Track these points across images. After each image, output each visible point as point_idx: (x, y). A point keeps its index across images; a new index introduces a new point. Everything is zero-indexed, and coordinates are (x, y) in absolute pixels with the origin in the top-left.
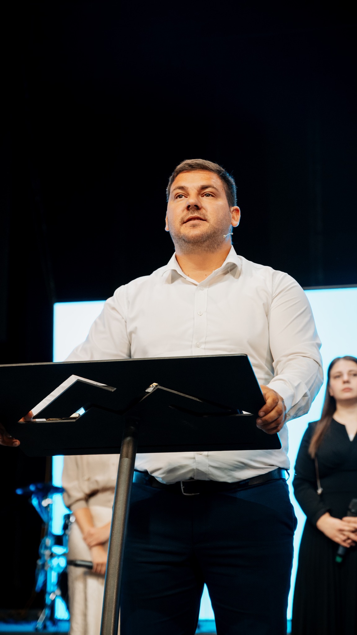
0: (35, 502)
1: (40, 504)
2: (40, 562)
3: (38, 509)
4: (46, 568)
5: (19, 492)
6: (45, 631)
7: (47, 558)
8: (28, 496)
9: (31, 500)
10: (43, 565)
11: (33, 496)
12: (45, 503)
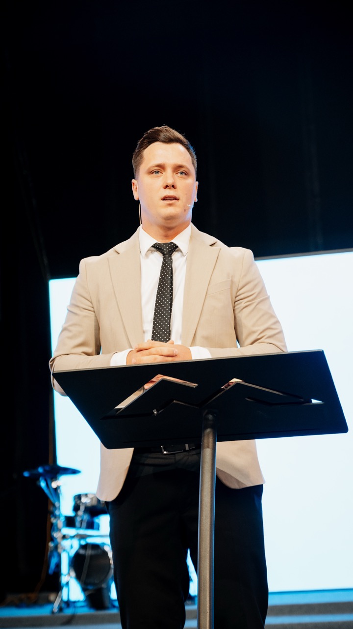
0: (43, 484)
1: (48, 485)
2: (51, 545)
3: (46, 491)
4: (59, 550)
5: (26, 474)
6: (61, 614)
7: (59, 540)
8: (35, 478)
9: (40, 482)
10: (56, 547)
11: (41, 479)
12: (54, 485)
